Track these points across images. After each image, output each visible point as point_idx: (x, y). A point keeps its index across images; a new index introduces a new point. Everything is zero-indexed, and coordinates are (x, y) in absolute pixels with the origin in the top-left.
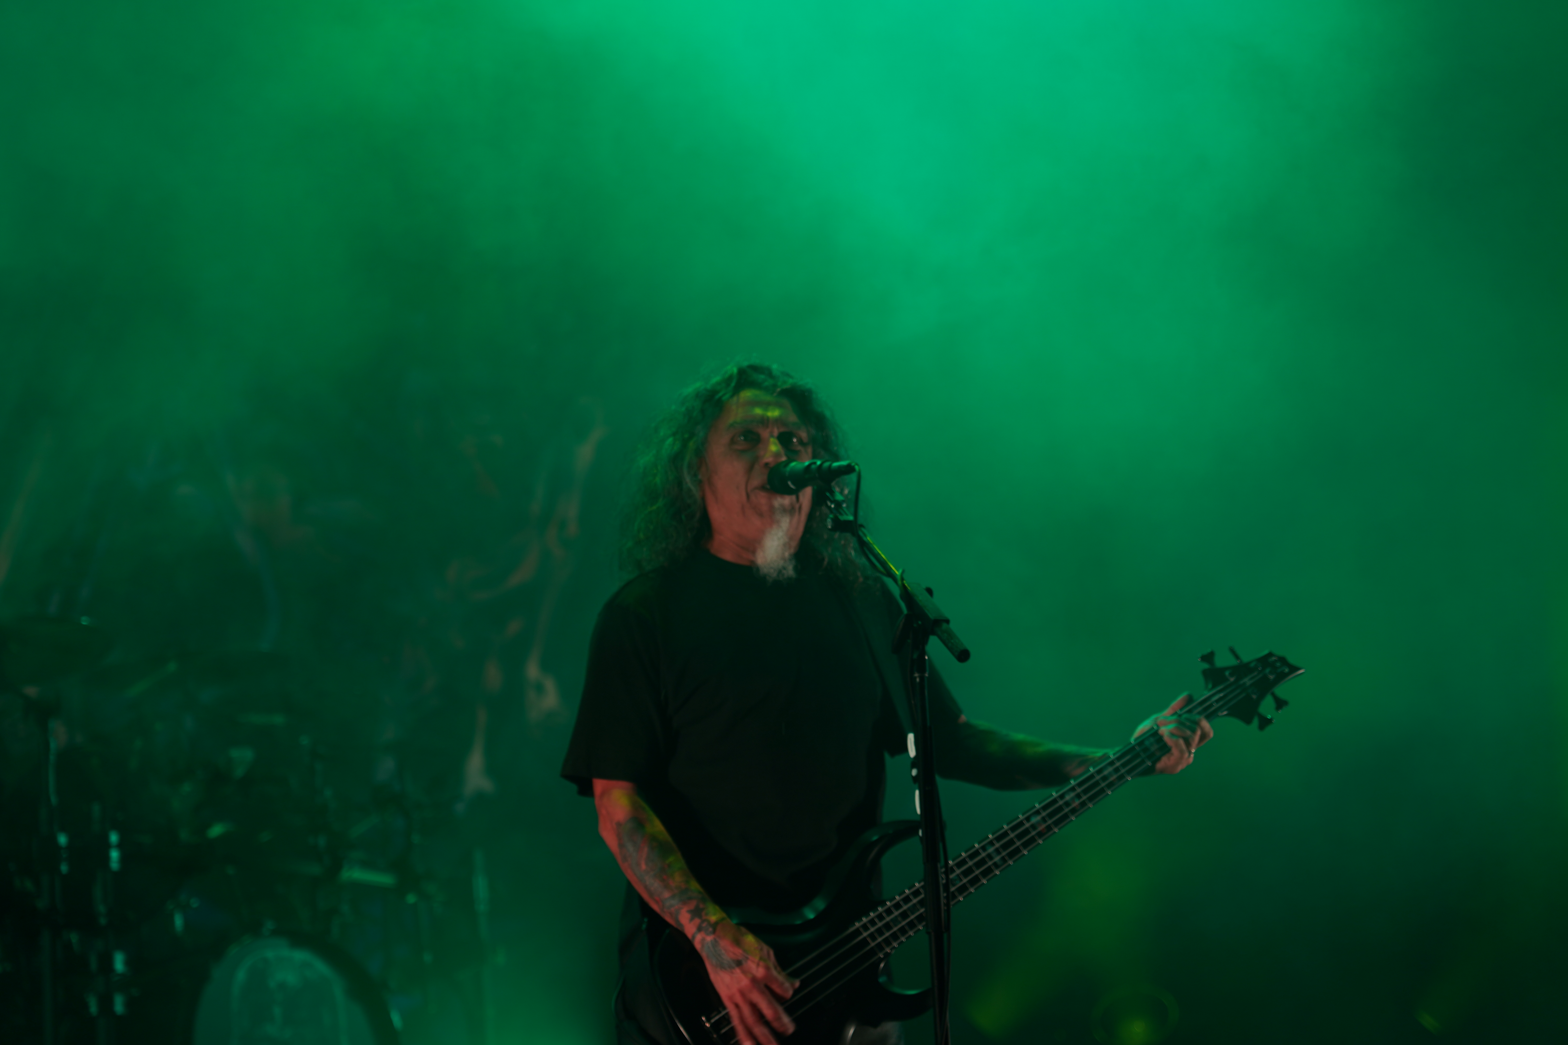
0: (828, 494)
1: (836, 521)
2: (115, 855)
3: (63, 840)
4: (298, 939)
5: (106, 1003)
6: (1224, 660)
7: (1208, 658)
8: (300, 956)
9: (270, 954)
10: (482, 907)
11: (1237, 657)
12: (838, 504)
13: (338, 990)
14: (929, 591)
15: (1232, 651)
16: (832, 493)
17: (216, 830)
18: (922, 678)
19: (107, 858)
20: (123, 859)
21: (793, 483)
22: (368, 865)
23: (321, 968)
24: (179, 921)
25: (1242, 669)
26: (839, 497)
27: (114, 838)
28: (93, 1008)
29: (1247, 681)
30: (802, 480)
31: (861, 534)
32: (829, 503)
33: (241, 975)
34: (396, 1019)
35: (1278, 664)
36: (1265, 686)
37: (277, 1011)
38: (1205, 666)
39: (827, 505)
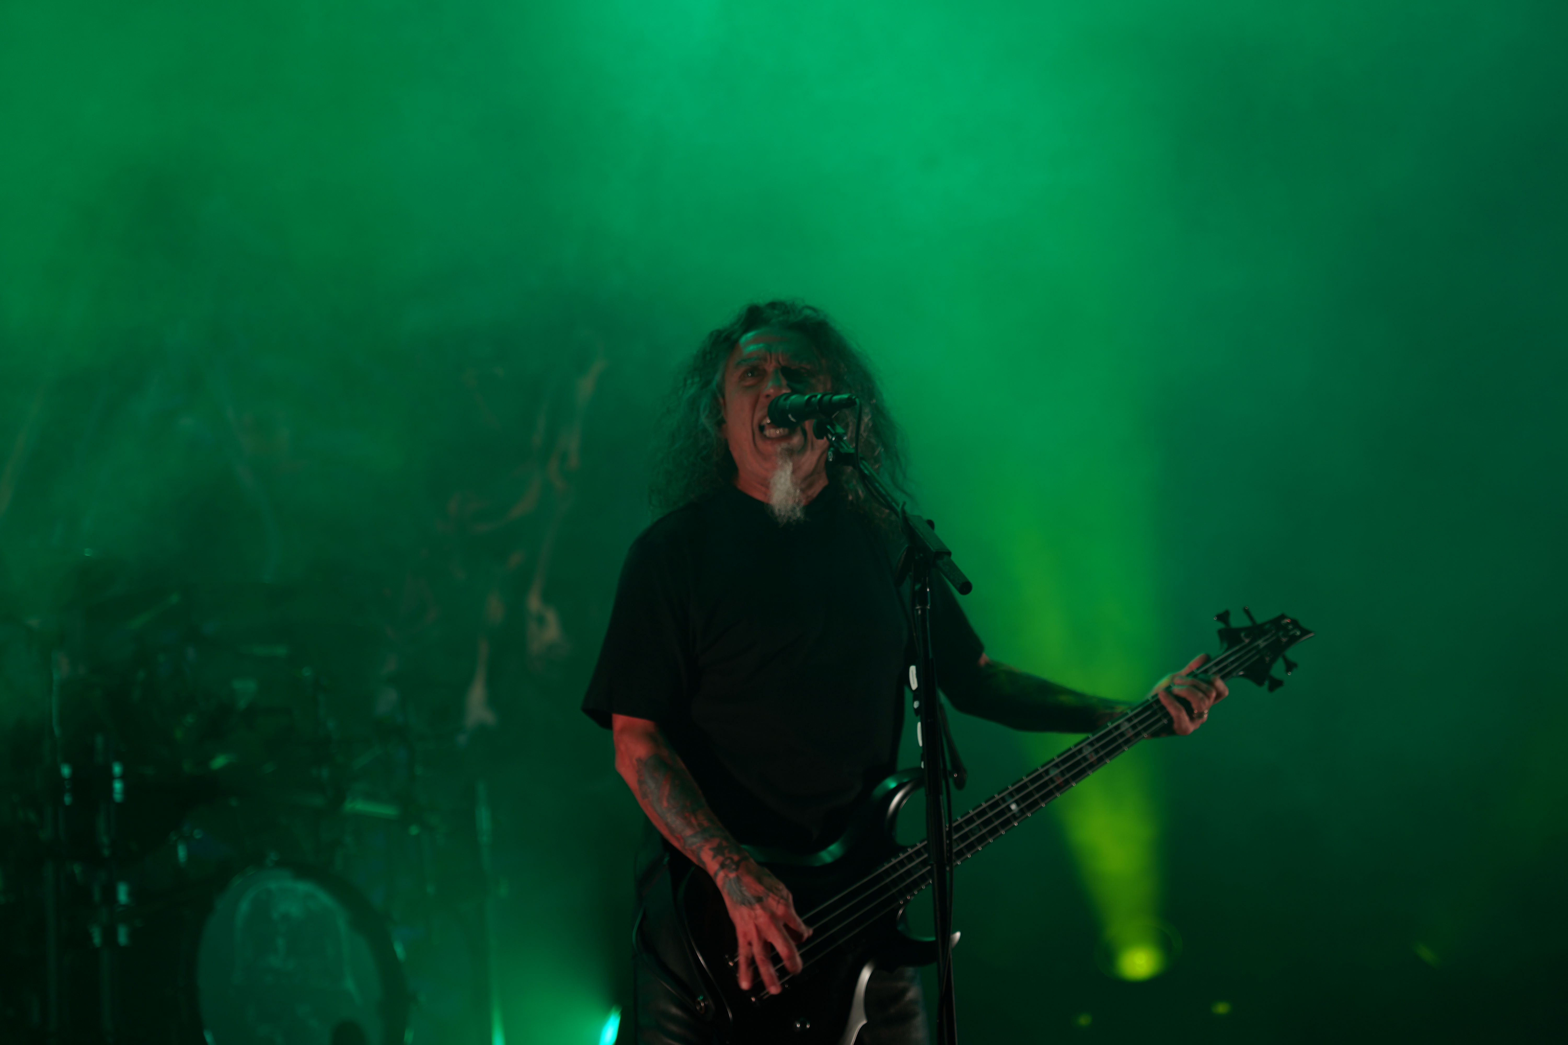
0: (829, 427)
1: (837, 453)
2: (118, 786)
3: (66, 771)
4: (303, 871)
5: (110, 935)
6: (1238, 621)
7: (1223, 617)
8: (303, 887)
9: (273, 885)
10: (485, 839)
11: (1251, 618)
12: (839, 437)
13: (341, 922)
14: (931, 524)
15: (1247, 612)
16: (833, 426)
17: (219, 762)
19: (111, 789)
20: (126, 791)
21: (793, 416)
22: (370, 796)
23: (325, 899)
24: (182, 853)
25: (1255, 631)
27: (117, 769)
28: (97, 940)
29: (1261, 643)
30: (804, 412)
31: (862, 467)
32: (830, 436)
33: (244, 907)
34: (399, 950)
35: (1290, 627)
36: (1277, 649)
37: (281, 942)
38: (1221, 625)
39: (828, 438)
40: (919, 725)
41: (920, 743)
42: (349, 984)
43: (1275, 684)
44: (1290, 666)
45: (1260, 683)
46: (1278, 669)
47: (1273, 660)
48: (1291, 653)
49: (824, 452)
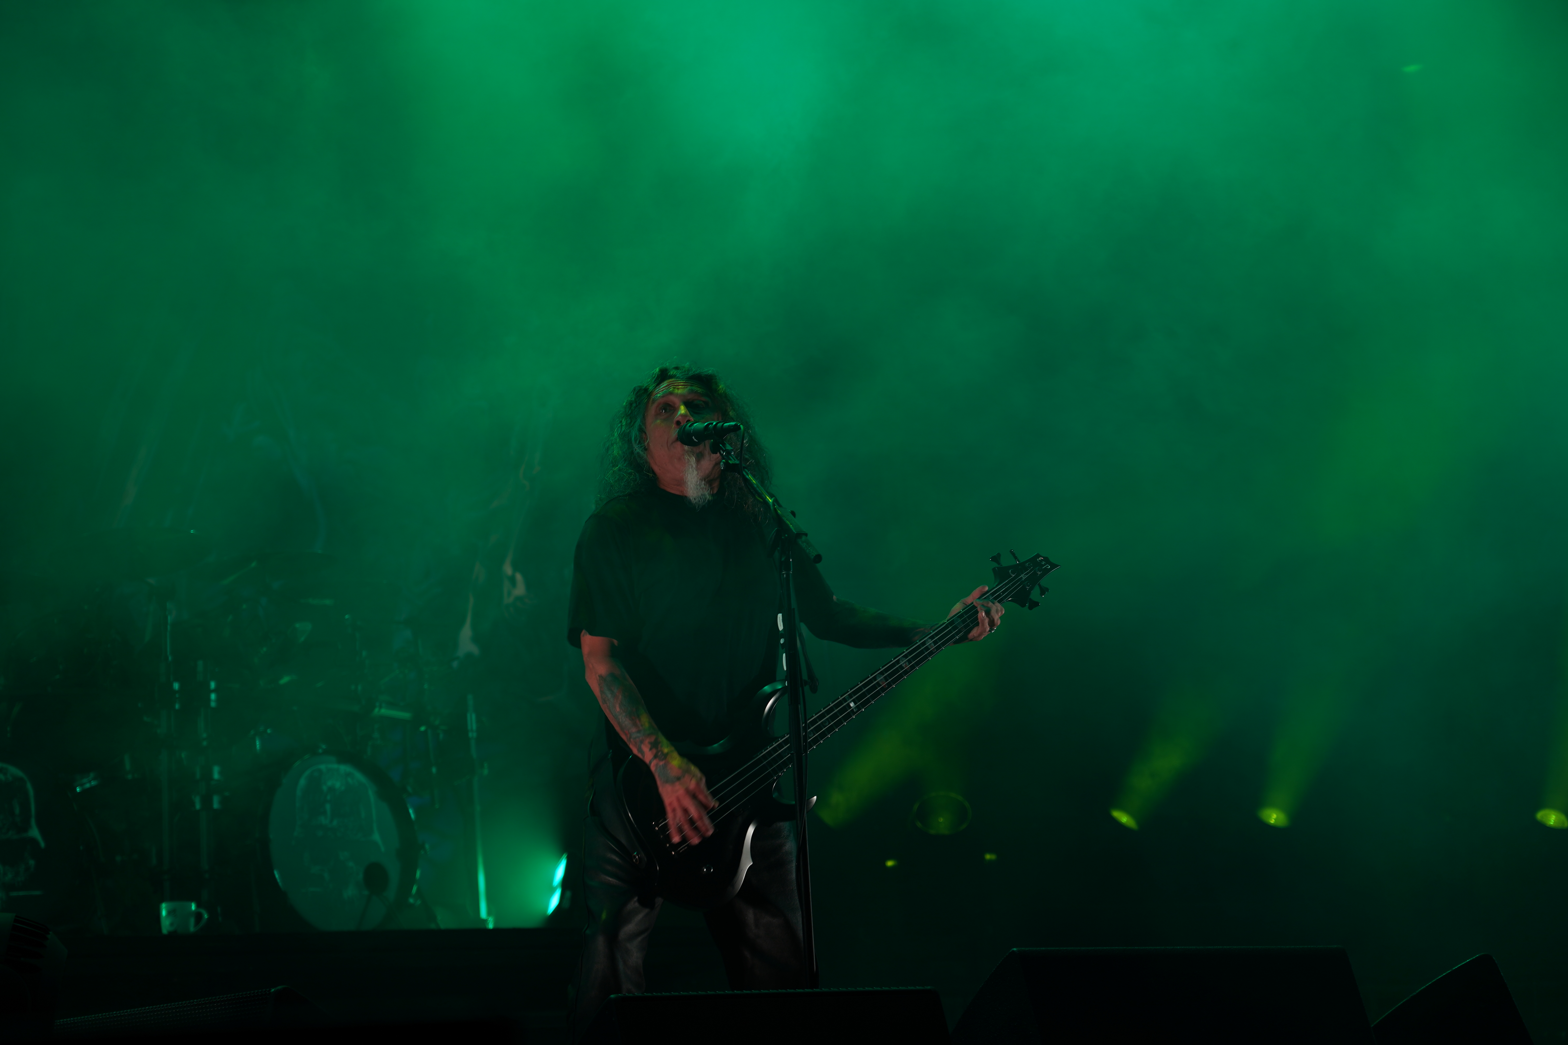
1: (726, 464)
2: (213, 696)
3: (176, 686)
4: (343, 757)
5: (207, 801)
6: (1007, 561)
7: (996, 559)
8: (344, 768)
9: (323, 767)
10: (472, 735)
11: (1016, 558)
12: (729, 453)
13: (371, 793)
14: (793, 513)
15: (1013, 554)
16: (724, 445)
17: (285, 680)
18: (788, 575)
19: (208, 699)
20: (219, 700)
22: (392, 705)
23: (359, 777)
24: (258, 744)
25: (1020, 568)
26: (729, 447)
27: (213, 685)
28: (198, 805)
29: (1023, 576)
30: (702, 435)
31: (744, 473)
33: (302, 782)
34: (412, 813)
35: (1043, 563)
36: (1034, 580)
37: (328, 807)
38: (995, 565)
39: (720, 453)
40: (784, 655)
41: (785, 669)
42: (376, 837)
43: (1034, 605)
44: (1043, 591)
45: (1023, 605)
46: (1035, 595)
47: (1032, 589)
48: (1044, 582)
49: (717, 464)
